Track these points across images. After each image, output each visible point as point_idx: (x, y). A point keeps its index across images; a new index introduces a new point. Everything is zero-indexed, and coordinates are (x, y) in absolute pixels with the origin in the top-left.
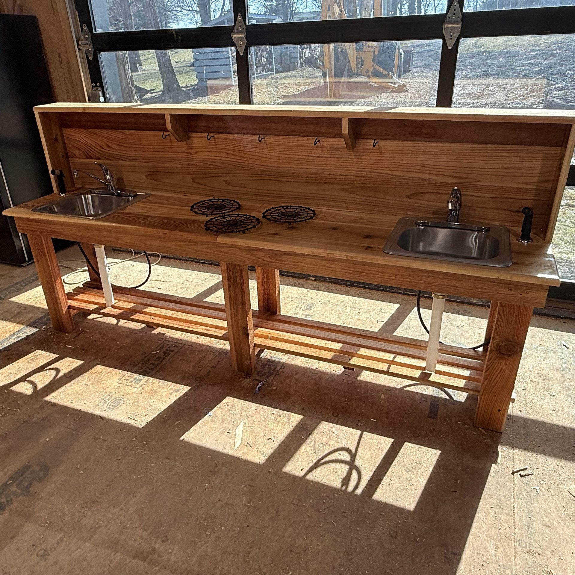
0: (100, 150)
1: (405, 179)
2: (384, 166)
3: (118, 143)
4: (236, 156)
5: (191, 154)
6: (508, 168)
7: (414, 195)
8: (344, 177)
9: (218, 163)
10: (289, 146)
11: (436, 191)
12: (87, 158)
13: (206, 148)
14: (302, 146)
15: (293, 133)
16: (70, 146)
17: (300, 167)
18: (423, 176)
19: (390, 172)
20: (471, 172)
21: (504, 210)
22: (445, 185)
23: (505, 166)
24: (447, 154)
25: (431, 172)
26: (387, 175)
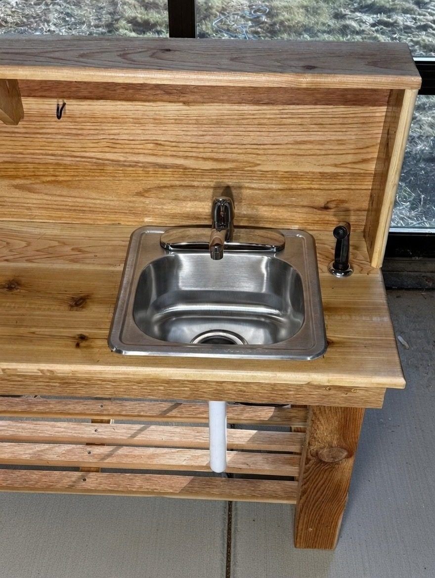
1: (131, 166)
2: (86, 145)
6: (304, 143)
7: (149, 190)
18: (161, 160)
19: (100, 155)
20: (244, 151)
21: (303, 206)
22: (204, 172)
23: (299, 139)
24: (198, 123)
25: (174, 153)
26: (94, 160)
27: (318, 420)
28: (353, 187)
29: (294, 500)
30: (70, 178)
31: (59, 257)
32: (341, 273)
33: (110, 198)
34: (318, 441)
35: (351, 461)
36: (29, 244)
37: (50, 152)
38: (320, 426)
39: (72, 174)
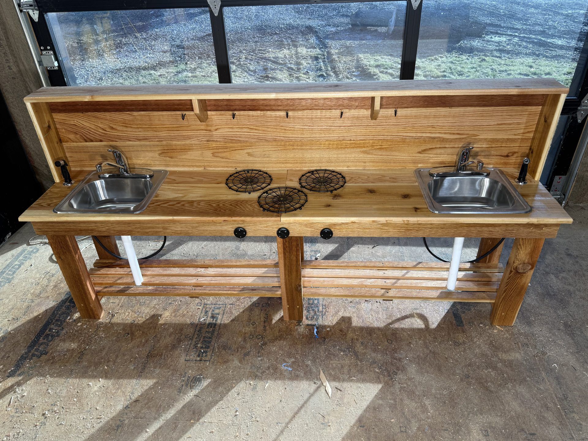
0: (102, 133)
1: (418, 139)
2: (400, 130)
3: (124, 125)
4: (260, 130)
5: (210, 131)
6: (501, 124)
7: (425, 150)
8: (363, 141)
9: (240, 137)
10: (312, 119)
11: (443, 146)
12: (86, 141)
13: (227, 124)
14: (325, 118)
15: (317, 108)
16: (64, 130)
17: (323, 136)
18: (433, 135)
19: (405, 134)
20: (473, 129)
21: (497, 155)
22: (451, 141)
23: (499, 122)
24: (454, 117)
25: (440, 132)
26: (402, 137)
27: (521, 248)
28: (521, 145)
29: (494, 300)
30: (388, 146)
31: (385, 181)
32: (522, 182)
33: (405, 155)
34: (519, 261)
35: (532, 272)
36: (368, 177)
37: (382, 134)
38: (521, 252)
39: (390, 144)
